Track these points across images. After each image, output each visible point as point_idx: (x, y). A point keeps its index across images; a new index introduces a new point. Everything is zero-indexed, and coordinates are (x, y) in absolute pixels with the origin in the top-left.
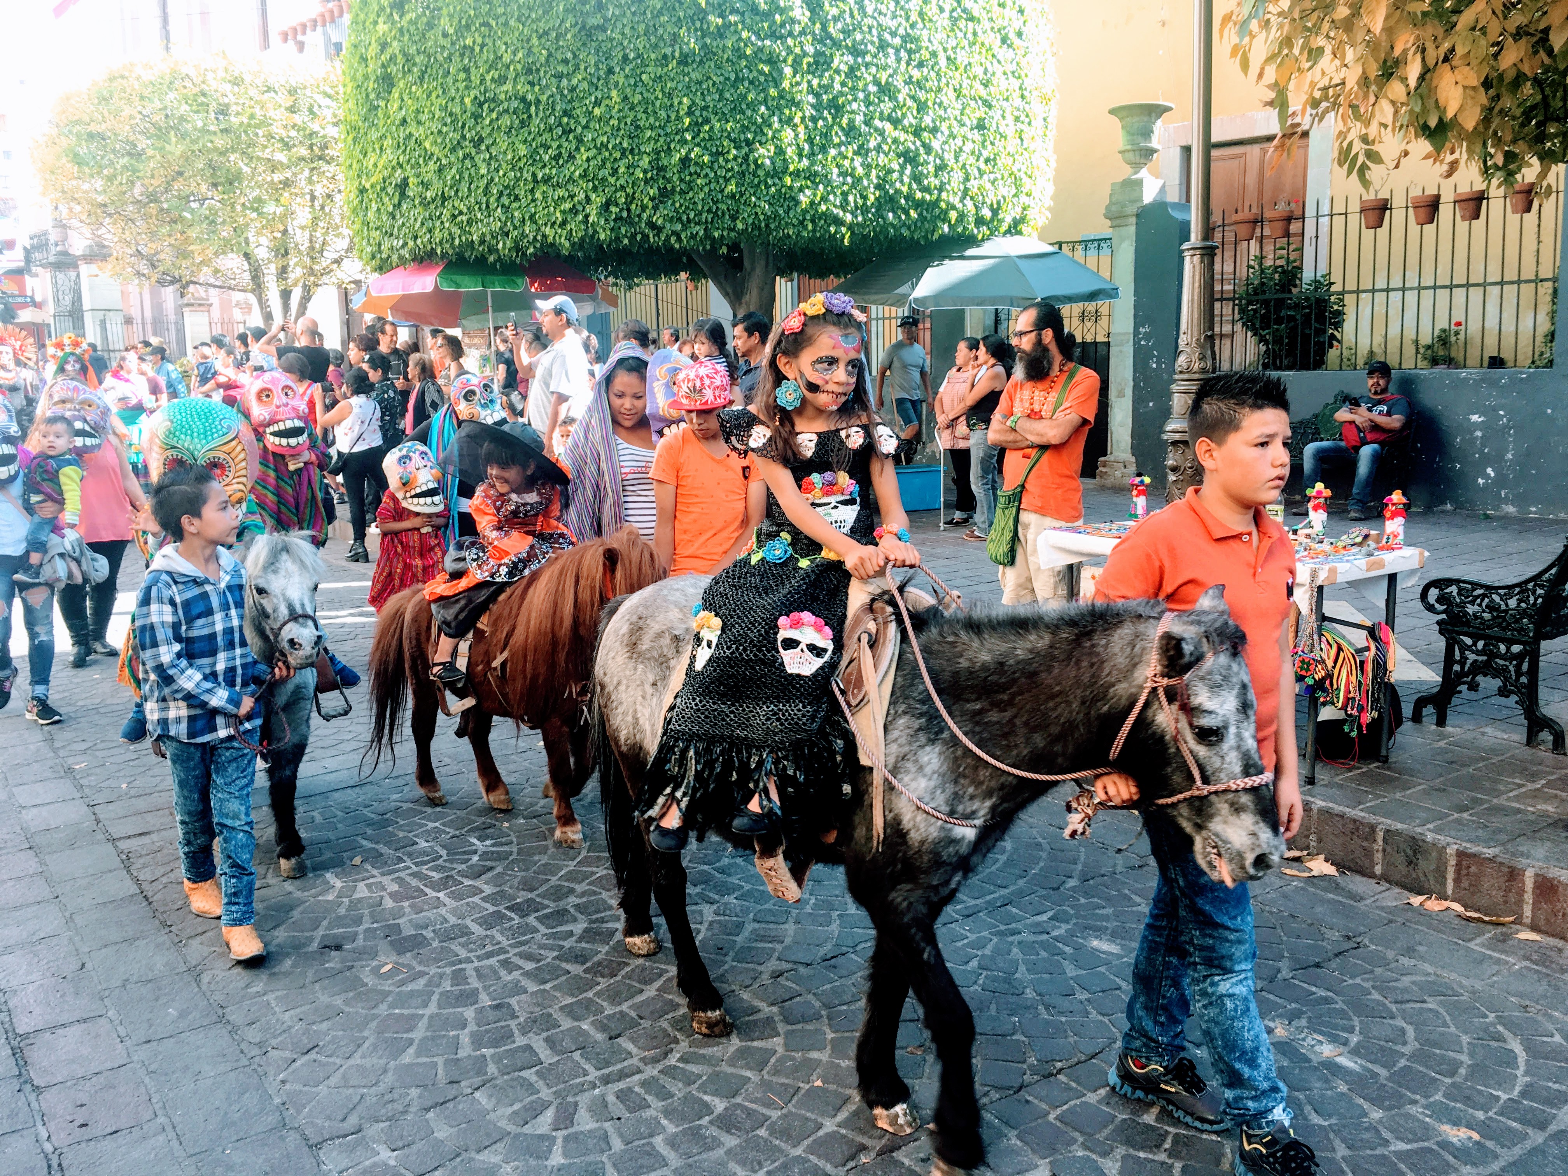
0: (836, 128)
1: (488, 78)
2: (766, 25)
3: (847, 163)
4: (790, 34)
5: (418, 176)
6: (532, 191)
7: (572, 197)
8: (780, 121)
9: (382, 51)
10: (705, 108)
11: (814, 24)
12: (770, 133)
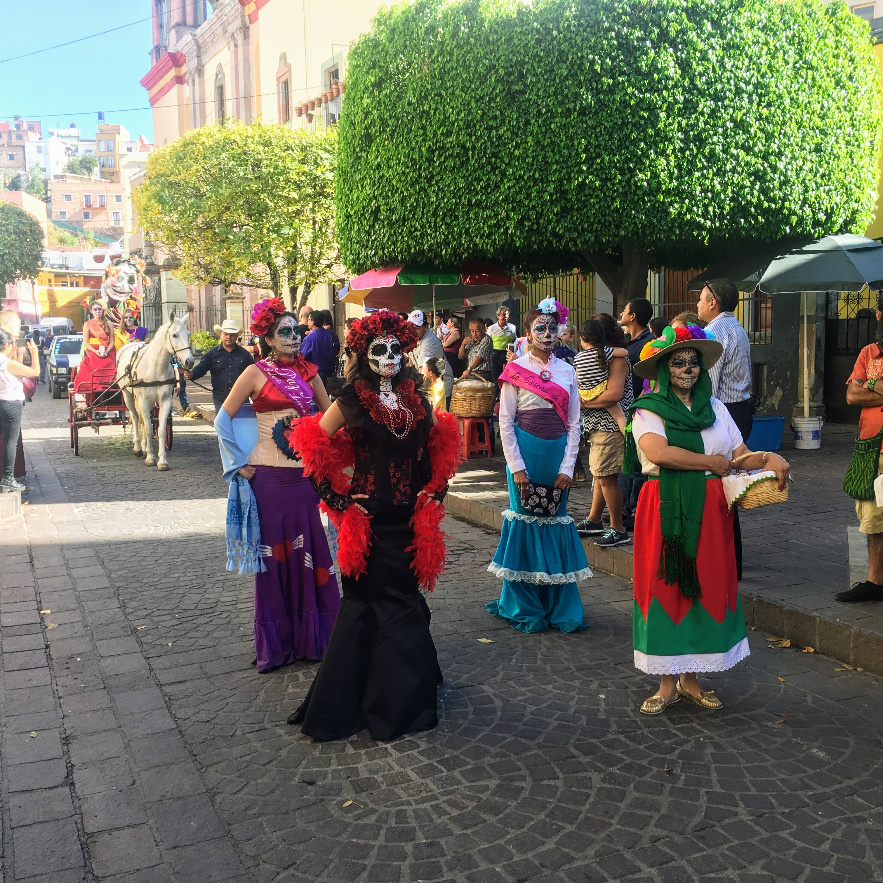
0: (700, 156)
1: (439, 133)
2: (646, 82)
3: (708, 182)
4: (666, 88)
5: (387, 204)
6: (468, 213)
7: (496, 215)
8: (656, 153)
9: (365, 118)
10: (598, 146)
11: (684, 79)
12: (648, 162)
